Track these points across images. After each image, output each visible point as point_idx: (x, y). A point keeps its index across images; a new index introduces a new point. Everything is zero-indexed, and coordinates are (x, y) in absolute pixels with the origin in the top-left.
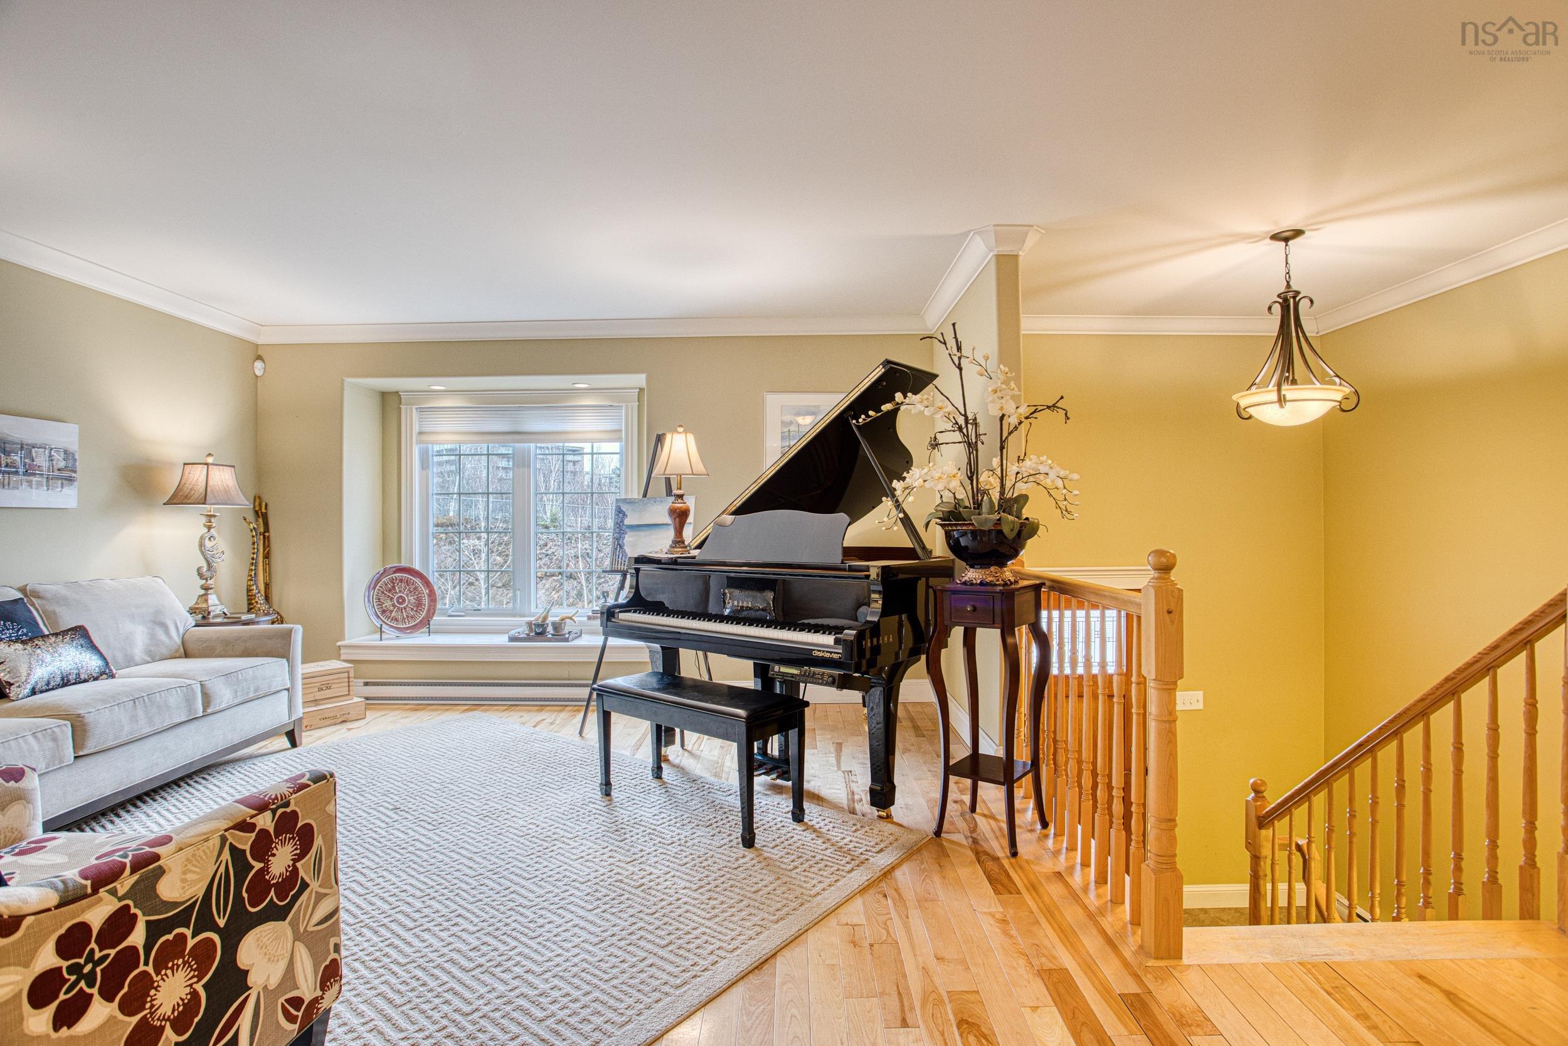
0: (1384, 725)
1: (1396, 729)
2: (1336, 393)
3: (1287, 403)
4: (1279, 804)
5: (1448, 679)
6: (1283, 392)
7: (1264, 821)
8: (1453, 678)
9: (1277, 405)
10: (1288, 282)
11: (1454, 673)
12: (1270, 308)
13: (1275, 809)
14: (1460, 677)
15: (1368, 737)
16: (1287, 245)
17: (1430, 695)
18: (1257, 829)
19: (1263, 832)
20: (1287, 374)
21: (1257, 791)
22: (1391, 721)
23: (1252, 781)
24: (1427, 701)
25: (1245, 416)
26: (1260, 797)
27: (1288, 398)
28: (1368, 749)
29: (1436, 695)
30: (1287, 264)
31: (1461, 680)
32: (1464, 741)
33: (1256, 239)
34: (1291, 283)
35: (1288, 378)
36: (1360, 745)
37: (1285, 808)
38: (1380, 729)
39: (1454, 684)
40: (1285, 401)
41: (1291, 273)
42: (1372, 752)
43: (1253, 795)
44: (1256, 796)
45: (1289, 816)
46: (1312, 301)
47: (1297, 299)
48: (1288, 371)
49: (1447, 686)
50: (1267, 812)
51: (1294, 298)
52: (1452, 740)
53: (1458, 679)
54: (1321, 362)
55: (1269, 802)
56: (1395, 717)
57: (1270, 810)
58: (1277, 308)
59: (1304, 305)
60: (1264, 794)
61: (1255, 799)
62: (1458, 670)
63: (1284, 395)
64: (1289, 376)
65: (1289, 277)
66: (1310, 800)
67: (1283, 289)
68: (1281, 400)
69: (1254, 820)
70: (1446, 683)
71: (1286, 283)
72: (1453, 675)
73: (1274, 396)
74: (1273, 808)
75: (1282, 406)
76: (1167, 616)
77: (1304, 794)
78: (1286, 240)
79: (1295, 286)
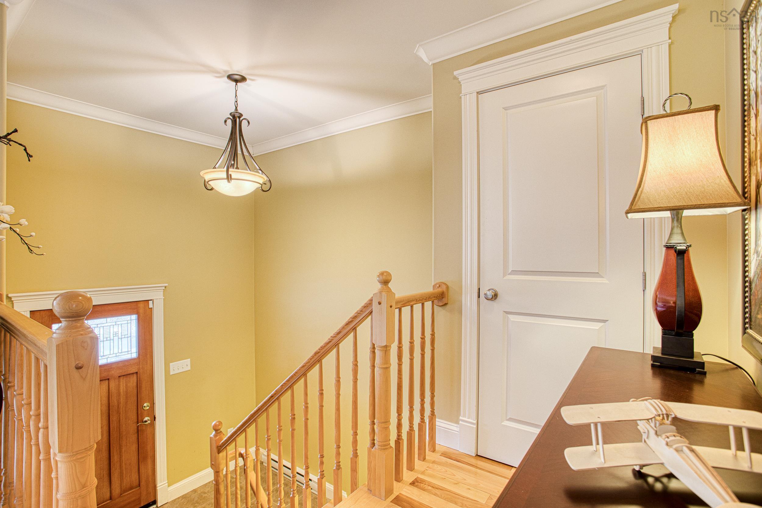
0: (284, 383)
1: (289, 385)
2: (261, 179)
3: (232, 180)
4: (228, 437)
5: (316, 353)
6: (230, 173)
7: (220, 448)
8: (319, 352)
9: (226, 180)
10: (236, 107)
11: (319, 349)
12: (225, 121)
13: (227, 441)
14: (322, 351)
15: (276, 391)
16: (236, 84)
17: (307, 363)
18: (217, 454)
19: (221, 454)
20: (233, 162)
21: (217, 430)
22: (288, 381)
23: (213, 423)
24: (306, 367)
25: (209, 188)
26: (219, 433)
27: (233, 177)
28: (275, 398)
29: (310, 363)
30: (236, 96)
31: (323, 353)
32: (324, 388)
33: (218, 75)
34: (238, 108)
35: (234, 165)
36: (272, 397)
37: (233, 438)
38: (282, 385)
39: (319, 356)
40: (231, 179)
41: (238, 102)
42: (278, 399)
43: (214, 432)
44: (216, 433)
45: (235, 442)
46: (249, 122)
47: (241, 119)
48: (234, 160)
49: (316, 357)
50: (222, 443)
51: (239, 118)
52: (318, 389)
53: (321, 353)
54: (253, 160)
55: (224, 435)
56: (290, 378)
57: (224, 442)
58: (229, 122)
59: (244, 123)
60: (221, 430)
61: (215, 436)
62: (321, 347)
63: (230, 175)
64: (234, 164)
65: (237, 104)
66: (245, 431)
67: (233, 110)
68: (229, 178)
69: (215, 450)
70: (315, 355)
71: (235, 108)
72: (319, 351)
73: (224, 175)
74: (226, 440)
75: (229, 182)
76: (75, 373)
77: (242, 429)
78: (236, 81)
79: (240, 110)
